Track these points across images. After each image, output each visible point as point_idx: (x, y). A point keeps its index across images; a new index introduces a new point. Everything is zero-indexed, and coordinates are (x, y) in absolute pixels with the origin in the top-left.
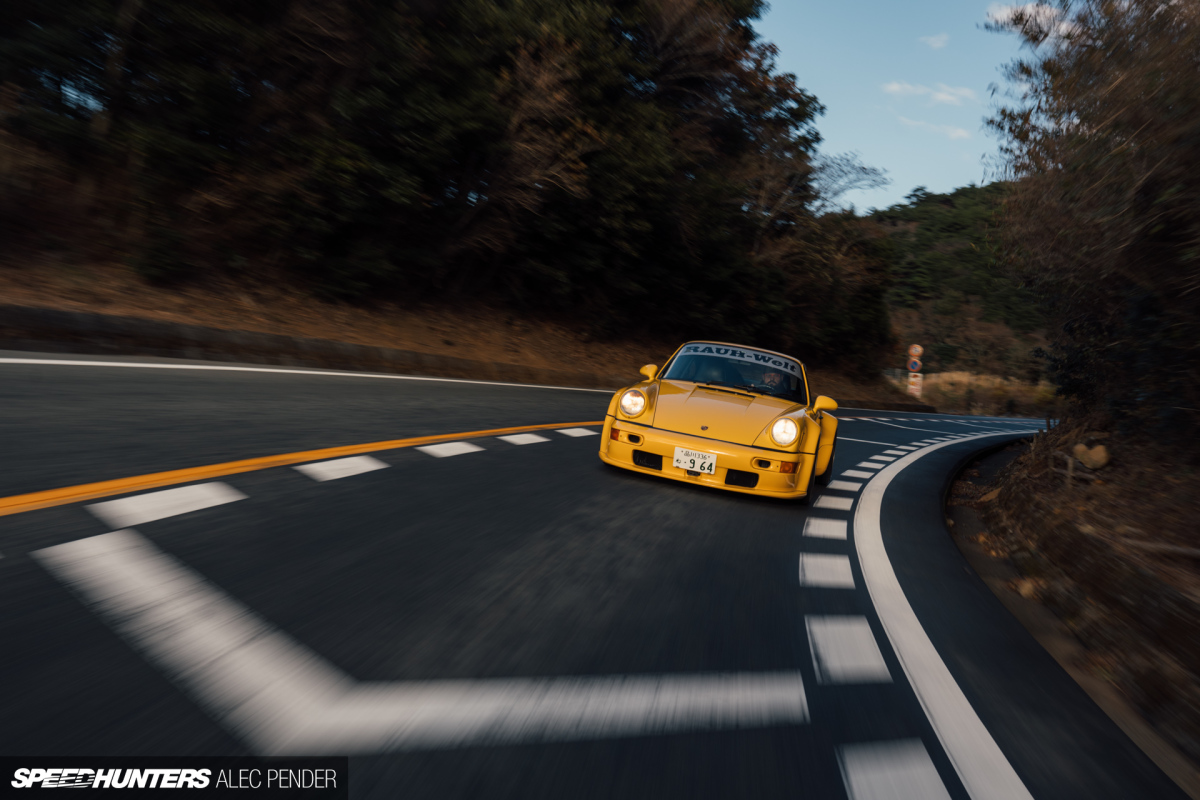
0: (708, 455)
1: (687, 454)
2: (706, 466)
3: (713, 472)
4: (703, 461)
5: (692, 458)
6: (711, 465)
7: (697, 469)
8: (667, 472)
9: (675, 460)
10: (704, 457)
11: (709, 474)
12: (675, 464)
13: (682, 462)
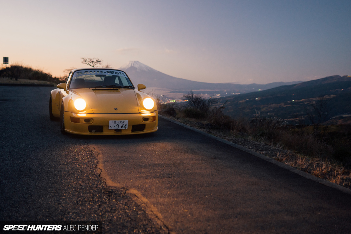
0: (124, 121)
1: (115, 123)
2: (124, 126)
3: (127, 128)
4: (122, 124)
5: (117, 124)
6: (126, 125)
7: (120, 128)
8: (105, 133)
9: (110, 126)
10: (123, 122)
11: (125, 129)
12: (110, 128)
13: (113, 127)
